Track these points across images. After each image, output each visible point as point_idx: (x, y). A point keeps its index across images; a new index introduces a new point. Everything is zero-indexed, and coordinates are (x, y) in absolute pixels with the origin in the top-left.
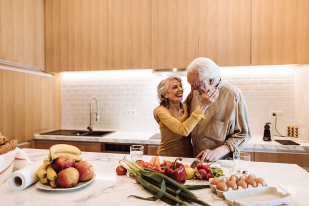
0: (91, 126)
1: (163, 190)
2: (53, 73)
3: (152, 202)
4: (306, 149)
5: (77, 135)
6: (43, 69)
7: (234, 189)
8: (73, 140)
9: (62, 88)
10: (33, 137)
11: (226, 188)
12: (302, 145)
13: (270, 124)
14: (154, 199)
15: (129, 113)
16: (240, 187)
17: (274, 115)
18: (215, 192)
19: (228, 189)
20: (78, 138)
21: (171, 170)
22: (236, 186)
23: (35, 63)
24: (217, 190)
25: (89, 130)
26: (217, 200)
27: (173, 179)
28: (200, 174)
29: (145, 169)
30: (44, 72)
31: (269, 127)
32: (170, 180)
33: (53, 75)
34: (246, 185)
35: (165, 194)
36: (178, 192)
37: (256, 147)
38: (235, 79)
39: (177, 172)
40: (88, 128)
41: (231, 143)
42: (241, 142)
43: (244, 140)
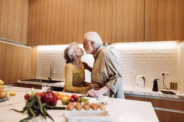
0: (51, 77)
2: (32, 46)
4: (180, 98)
5: (40, 82)
6: (26, 44)
8: (37, 84)
9: (38, 55)
10: (17, 82)
12: (177, 94)
13: (159, 80)
16: (83, 109)
17: (163, 74)
19: (73, 109)
20: (40, 84)
23: (21, 40)
25: (49, 80)
30: (27, 45)
31: (157, 82)
33: (32, 47)
35: (29, 109)
37: (146, 94)
40: (49, 78)
41: (109, 83)
42: (115, 81)
43: (116, 80)
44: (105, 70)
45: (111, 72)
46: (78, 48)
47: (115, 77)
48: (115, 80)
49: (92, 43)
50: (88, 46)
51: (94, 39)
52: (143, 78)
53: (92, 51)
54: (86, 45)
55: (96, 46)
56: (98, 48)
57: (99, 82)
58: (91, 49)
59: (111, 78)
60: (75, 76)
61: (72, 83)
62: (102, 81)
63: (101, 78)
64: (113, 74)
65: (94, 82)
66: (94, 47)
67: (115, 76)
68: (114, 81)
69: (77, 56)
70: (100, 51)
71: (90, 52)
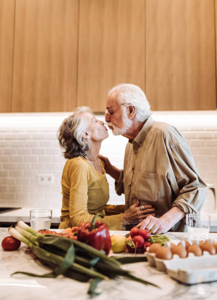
1: (69, 258)
3: (50, 280)
7: (181, 257)
11: (169, 255)
14: (54, 275)
15: (42, 179)
16: (191, 254)
18: (153, 265)
19: (172, 258)
21: (87, 232)
22: (184, 253)
24: (157, 260)
26: (155, 274)
27: (89, 244)
28: (135, 243)
29: (47, 236)
32: (84, 246)
34: (200, 251)
35: (72, 266)
36: (94, 262)
38: (197, 130)
39: (94, 234)
41: (180, 201)
42: (194, 195)
43: (198, 191)
44: (170, 170)
45: (183, 176)
46: (97, 121)
47: (192, 186)
48: (195, 191)
49: (131, 109)
50: (121, 117)
51: (134, 100)
52: (213, 190)
53: (130, 128)
54: (117, 115)
55: (139, 118)
56: (142, 121)
57: (156, 200)
58: (128, 123)
59: (184, 189)
60: (93, 188)
61: (86, 206)
62: (162, 198)
63: (159, 190)
64: (187, 179)
65: (139, 200)
66: (133, 120)
67: (193, 184)
68: (192, 195)
69: (93, 140)
70: (150, 128)
71: (124, 130)
